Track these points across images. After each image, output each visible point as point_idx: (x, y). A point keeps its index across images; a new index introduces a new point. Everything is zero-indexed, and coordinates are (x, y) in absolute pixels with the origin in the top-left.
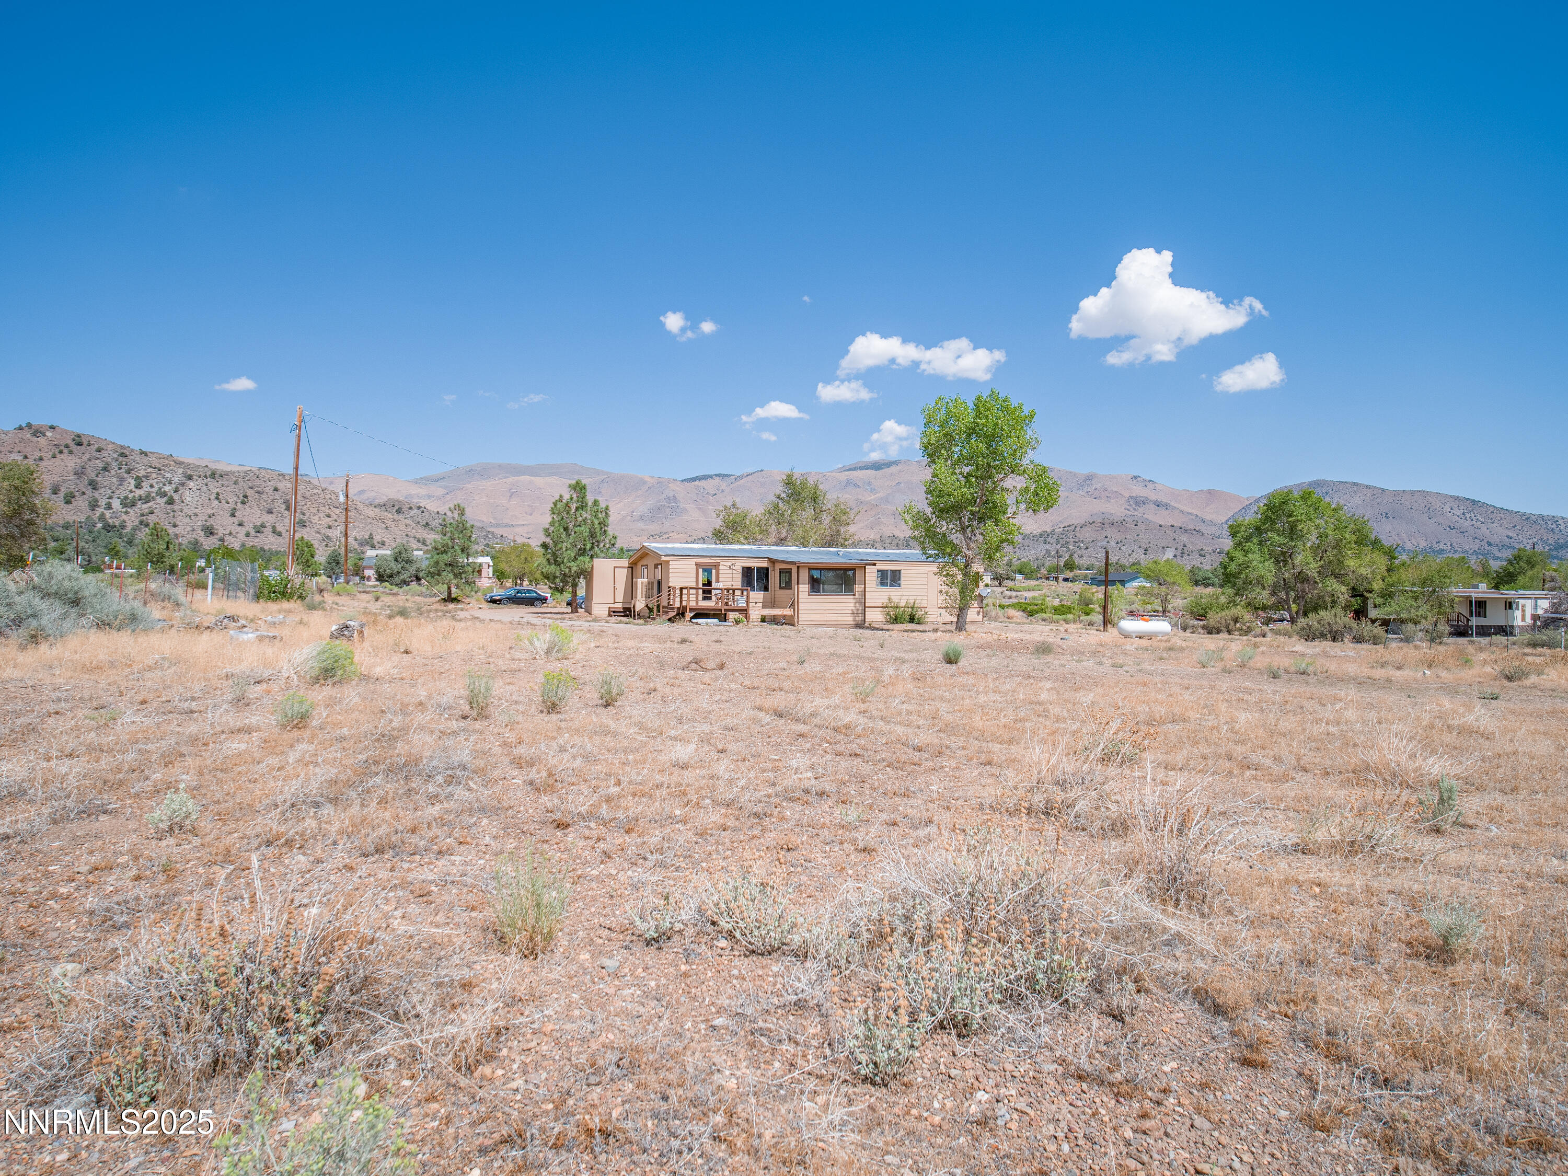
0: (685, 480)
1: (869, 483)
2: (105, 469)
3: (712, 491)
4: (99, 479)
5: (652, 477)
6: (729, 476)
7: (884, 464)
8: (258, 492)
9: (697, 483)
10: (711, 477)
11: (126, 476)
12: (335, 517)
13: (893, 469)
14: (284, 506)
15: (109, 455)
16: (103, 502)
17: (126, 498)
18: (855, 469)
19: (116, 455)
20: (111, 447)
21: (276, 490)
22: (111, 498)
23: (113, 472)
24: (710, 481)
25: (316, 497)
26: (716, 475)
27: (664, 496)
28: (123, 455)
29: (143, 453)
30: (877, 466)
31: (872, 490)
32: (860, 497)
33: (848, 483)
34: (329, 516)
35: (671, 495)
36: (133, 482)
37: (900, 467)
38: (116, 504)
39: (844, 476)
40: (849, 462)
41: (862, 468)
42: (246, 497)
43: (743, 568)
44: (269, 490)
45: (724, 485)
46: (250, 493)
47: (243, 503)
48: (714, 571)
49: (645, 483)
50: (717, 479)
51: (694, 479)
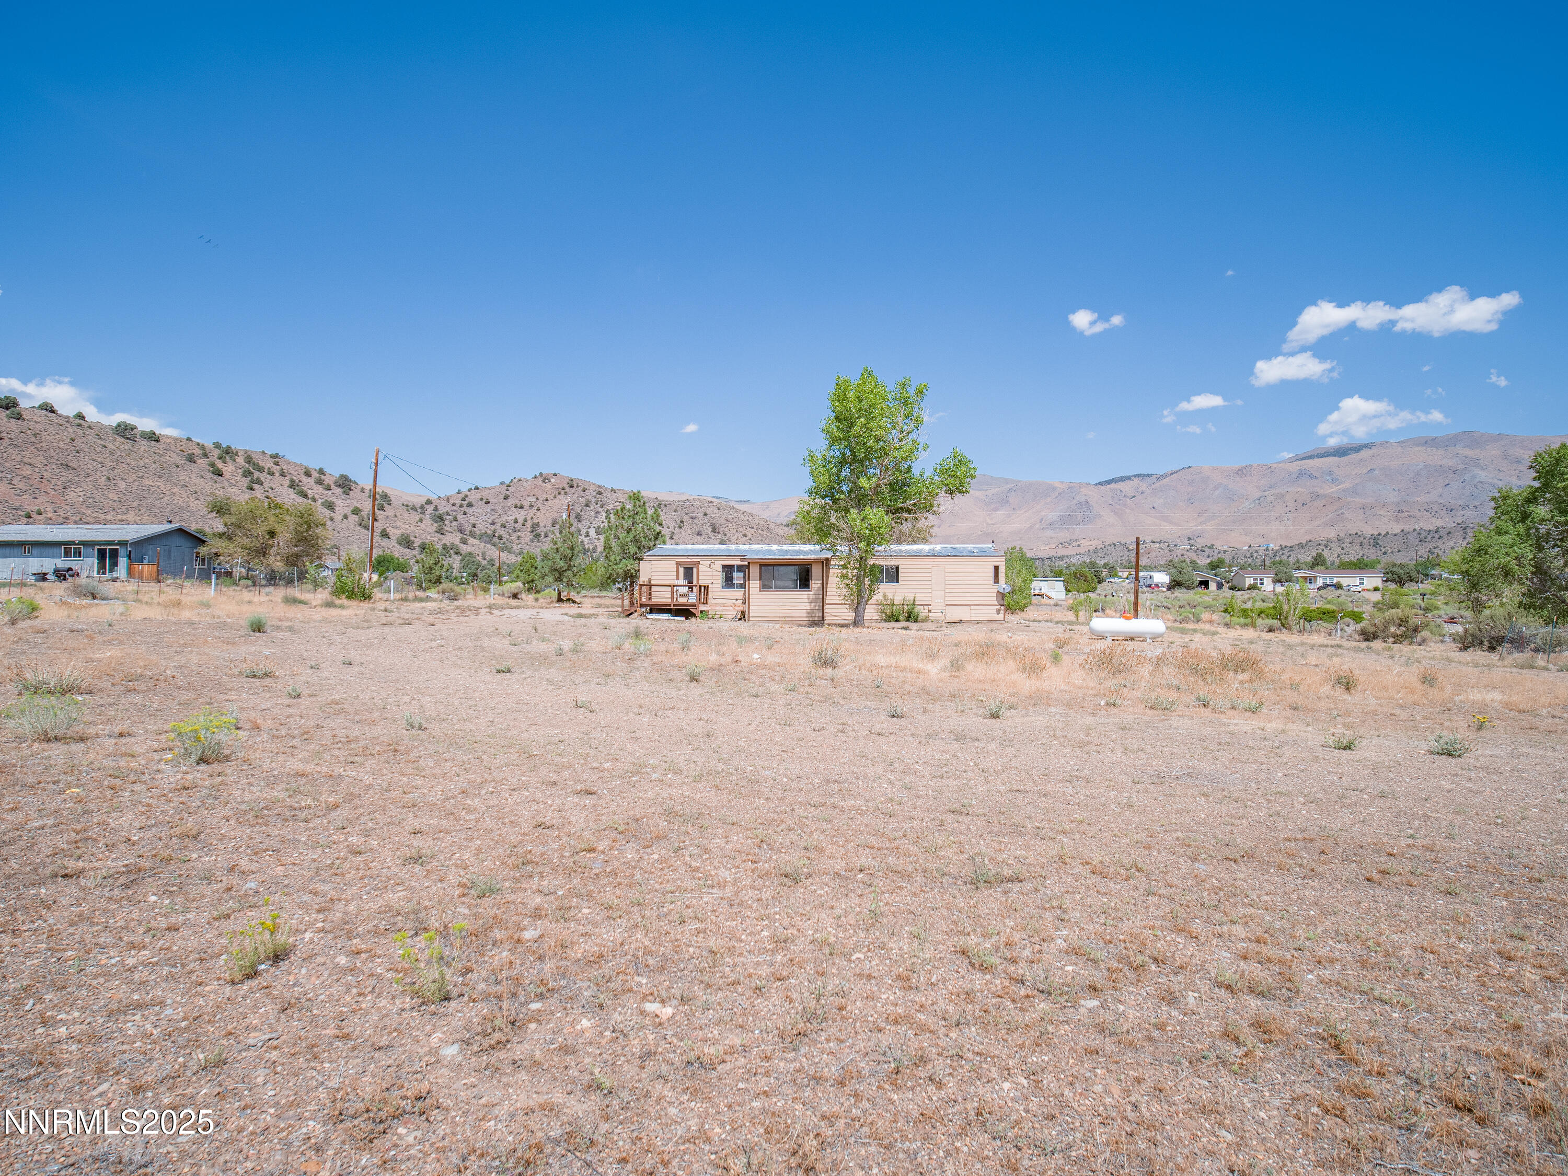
0: (1099, 483)
1: (1330, 473)
2: (587, 505)
3: (1130, 494)
4: (583, 513)
5: (1062, 483)
6: (1151, 475)
7: (1351, 449)
8: (692, 518)
9: (1113, 486)
10: (1129, 478)
11: (600, 509)
12: (750, 536)
13: (1365, 453)
14: (710, 529)
15: (590, 494)
16: (583, 531)
17: (599, 527)
18: (1311, 457)
19: (595, 494)
20: (592, 487)
21: (705, 514)
22: (589, 528)
23: (592, 507)
24: (1127, 482)
25: (736, 520)
26: (1135, 476)
27: (1075, 501)
28: (600, 493)
29: (613, 490)
30: (1341, 452)
31: (1334, 481)
32: (1317, 489)
33: (1301, 474)
34: (745, 536)
35: (1083, 500)
36: (604, 514)
37: (1374, 451)
38: (592, 532)
39: (1295, 467)
40: (1301, 452)
41: (1320, 456)
42: (682, 522)
43: (724, 567)
44: (701, 515)
45: (1143, 486)
46: (686, 518)
47: (680, 527)
48: (695, 570)
49: (1054, 489)
50: (1136, 480)
51: (1109, 482)
